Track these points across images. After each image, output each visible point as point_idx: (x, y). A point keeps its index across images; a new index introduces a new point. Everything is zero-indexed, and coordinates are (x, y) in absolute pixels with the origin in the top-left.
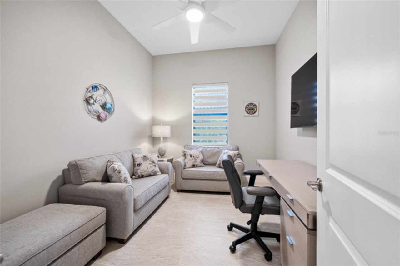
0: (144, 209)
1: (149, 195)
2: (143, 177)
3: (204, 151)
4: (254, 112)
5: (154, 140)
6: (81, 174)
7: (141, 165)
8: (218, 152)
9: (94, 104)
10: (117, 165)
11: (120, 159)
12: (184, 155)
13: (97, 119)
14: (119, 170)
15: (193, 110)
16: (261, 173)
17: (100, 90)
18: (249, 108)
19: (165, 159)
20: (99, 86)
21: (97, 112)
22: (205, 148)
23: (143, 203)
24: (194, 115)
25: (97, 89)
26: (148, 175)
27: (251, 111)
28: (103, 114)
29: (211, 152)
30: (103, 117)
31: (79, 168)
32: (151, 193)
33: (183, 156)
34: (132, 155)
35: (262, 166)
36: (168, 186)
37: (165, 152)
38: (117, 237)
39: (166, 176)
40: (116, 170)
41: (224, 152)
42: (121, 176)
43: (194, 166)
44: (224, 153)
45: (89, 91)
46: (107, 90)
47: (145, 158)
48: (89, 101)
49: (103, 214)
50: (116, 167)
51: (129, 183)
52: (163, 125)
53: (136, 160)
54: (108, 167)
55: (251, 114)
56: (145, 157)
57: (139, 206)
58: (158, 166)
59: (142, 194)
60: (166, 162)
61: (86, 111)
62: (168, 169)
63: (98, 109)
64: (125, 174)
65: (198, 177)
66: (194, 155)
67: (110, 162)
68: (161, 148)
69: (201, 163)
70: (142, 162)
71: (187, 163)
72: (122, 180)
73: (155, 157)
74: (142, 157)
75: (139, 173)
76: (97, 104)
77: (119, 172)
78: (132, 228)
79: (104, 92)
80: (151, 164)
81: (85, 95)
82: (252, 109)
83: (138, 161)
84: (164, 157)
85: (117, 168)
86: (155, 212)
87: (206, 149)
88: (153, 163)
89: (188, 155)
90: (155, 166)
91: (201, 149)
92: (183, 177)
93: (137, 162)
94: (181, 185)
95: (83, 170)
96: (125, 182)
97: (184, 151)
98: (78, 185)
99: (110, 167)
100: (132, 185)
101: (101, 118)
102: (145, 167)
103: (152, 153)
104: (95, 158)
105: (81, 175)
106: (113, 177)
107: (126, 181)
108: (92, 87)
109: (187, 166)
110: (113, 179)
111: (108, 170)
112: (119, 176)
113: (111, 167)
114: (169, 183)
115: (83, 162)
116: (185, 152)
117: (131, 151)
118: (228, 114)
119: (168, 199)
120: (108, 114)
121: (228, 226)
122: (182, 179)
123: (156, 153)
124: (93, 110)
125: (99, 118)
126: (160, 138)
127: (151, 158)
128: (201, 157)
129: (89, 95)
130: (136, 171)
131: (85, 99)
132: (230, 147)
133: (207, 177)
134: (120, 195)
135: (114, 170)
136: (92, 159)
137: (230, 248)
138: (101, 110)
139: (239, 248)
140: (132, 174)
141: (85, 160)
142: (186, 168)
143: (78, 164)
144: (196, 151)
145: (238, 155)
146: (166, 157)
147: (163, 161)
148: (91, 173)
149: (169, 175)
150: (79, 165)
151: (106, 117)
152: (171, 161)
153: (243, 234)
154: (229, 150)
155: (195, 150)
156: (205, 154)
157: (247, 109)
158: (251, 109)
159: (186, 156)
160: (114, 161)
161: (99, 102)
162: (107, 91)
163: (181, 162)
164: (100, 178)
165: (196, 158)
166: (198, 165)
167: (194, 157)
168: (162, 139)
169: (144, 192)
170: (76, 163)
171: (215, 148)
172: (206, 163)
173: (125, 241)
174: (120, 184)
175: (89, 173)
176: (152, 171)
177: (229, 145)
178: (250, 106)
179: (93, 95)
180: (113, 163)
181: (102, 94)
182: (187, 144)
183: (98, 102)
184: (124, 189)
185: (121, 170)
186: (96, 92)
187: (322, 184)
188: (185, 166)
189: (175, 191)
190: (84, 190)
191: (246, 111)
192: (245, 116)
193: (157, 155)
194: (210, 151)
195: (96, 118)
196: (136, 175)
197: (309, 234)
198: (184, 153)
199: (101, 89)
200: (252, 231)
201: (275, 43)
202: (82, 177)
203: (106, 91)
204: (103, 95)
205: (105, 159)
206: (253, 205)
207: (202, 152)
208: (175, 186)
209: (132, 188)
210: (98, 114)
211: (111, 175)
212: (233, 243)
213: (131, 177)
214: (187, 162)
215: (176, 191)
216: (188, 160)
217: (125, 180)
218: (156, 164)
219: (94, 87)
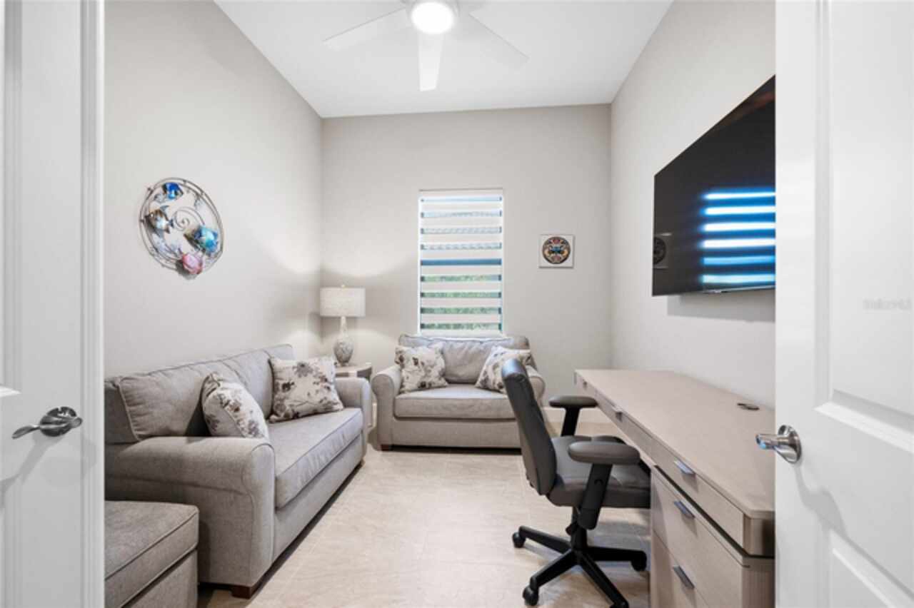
0: (302, 502)
1: (315, 463)
2: (296, 416)
3: (446, 350)
4: (563, 258)
5: (324, 323)
6: (129, 415)
7: (292, 387)
8: (480, 351)
9: (167, 231)
10: (230, 390)
11: (238, 374)
12: (398, 360)
13: (176, 270)
14: (234, 403)
15: (419, 251)
16: (593, 404)
17: (183, 196)
18: (551, 249)
19: (353, 371)
20: (182, 185)
21: (177, 251)
22: (451, 343)
23: (300, 485)
24: (423, 263)
25: (176, 194)
26: (311, 412)
27: (556, 256)
28: (193, 258)
29: (463, 352)
30: (192, 266)
31: (124, 400)
32: (319, 458)
33: (397, 363)
34: (269, 362)
35: (591, 386)
36: (360, 437)
37: (351, 353)
38: (229, 582)
39: (357, 414)
40: (227, 404)
41: (495, 353)
42: (242, 420)
43: (423, 387)
44: (496, 355)
45: (156, 197)
46: (205, 197)
47: (302, 369)
48: (153, 222)
49: (192, 524)
50: (228, 395)
51: (263, 436)
52: (347, 286)
53: (279, 375)
54: (204, 395)
55: (556, 263)
56: (303, 366)
57: (289, 494)
58: (336, 388)
59: (297, 462)
60: (354, 379)
61: (146, 250)
62: (361, 396)
63: (180, 245)
64: (251, 412)
65: (435, 413)
66: (425, 361)
67: (209, 382)
68: (341, 343)
69: (440, 379)
70: (295, 378)
71: (405, 380)
72: (243, 429)
73: (328, 366)
74: (294, 368)
75: (288, 408)
76: (175, 230)
77: (236, 407)
78: (271, 555)
79: (196, 201)
80: (318, 384)
81: (145, 207)
82: (560, 252)
83: (284, 378)
84: (350, 366)
85: (230, 398)
86: (329, 507)
87: (451, 346)
88: (322, 381)
89: (409, 360)
90: (328, 388)
91: (439, 345)
92: (397, 414)
93: (281, 379)
94: (392, 435)
95: (135, 405)
96: (250, 433)
97: (398, 350)
98: (119, 447)
99: (211, 396)
100: (269, 443)
101: (186, 267)
102: (303, 393)
103: (319, 355)
104: (171, 371)
105: (130, 420)
106: (218, 422)
107: (254, 431)
108: (164, 187)
109: (408, 386)
110: (220, 428)
111: (205, 404)
112: (235, 420)
113: (214, 397)
114: (362, 432)
115: (135, 384)
116: (400, 352)
117: (266, 352)
118: (503, 262)
119: (361, 470)
120: (205, 257)
121: (514, 536)
122: (394, 419)
123: (329, 356)
124: (166, 245)
125: (181, 266)
126: (339, 318)
127: (317, 368)
128: (441, 363)
129: (155, 206)
130: (279, 402)
131: (142, 218)
132: (509, 339)
133: (457, 413)
134: (238, 470)
135: (221, 403)
136: (160, 373)
137: (525, 594)
138: (186, 247)
139: (545, 593)
140: (268, 410)
141: (140, 377)
142: (403, 392)
143: (121, 390)
144: (429, 350)
145: (529, 358)
146: (355, 365)
147: (346, 375)
148: (156, 412)
149: (362, 410)
150: (125, 392)
151: (201, 264)
152: (366, 374)
153: (554, 556)
154: (506, 346)
155: (425, 347)
156: (448, 355)
157: (546, 252)
158: (557, 251)
159: (405, 362)
160: (222, 380)
161: (182, 225)
162: (204, 200)
163: (392, 377)
164: (182, 425)
165: (429, 368)
166: (434, 383)
167: (423, 364)
168: (343, 321)
169: (301, 458)
170: (114, 385)
171: (474, 341)
172: (451, 380)
173: (251, 591)
174: (240, 440)
175: (151, 413)
176: (321, 401)
177: (504, 336)
178: (554, 245)
179: (167, 206)
180: (219, 385)
181: (192, 207)
182: (406, 333)
183: (179, 226)
184: (250, 454)
185: (242, 402)
186: (173, 201)
187: (799, 441)
188: (402, 386)
189: (376, 448)
190: (138, 459)
191: (545, 256)
192: (541, 267)
193: (333, 360)
194: (462, 349)
195: (174, 267)
196: (278, 412)
197: (746, 566)
198: (399, 355)
199: (188, 192)
200: (575, 548)
201: (608, 100)
202: (132, 424)
203: (201, 199)
204: (194, 208)
205: (197, 374)
206: (584, 487)
207: (442, 353)
208: (378, 435)
209: (270, 449)
210: (180, 258)
211: (214, 416)
212: (532, 580)
213: (267, 418)
214: (408, 378)
215: (379, 447)
216: (409, 372)
217: (250, 429)
218: (331, 383)
219: (168, 186)
